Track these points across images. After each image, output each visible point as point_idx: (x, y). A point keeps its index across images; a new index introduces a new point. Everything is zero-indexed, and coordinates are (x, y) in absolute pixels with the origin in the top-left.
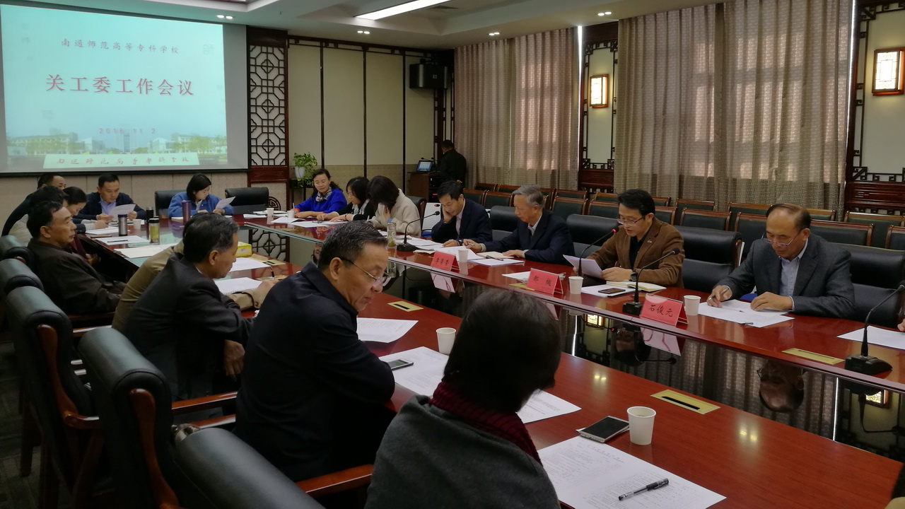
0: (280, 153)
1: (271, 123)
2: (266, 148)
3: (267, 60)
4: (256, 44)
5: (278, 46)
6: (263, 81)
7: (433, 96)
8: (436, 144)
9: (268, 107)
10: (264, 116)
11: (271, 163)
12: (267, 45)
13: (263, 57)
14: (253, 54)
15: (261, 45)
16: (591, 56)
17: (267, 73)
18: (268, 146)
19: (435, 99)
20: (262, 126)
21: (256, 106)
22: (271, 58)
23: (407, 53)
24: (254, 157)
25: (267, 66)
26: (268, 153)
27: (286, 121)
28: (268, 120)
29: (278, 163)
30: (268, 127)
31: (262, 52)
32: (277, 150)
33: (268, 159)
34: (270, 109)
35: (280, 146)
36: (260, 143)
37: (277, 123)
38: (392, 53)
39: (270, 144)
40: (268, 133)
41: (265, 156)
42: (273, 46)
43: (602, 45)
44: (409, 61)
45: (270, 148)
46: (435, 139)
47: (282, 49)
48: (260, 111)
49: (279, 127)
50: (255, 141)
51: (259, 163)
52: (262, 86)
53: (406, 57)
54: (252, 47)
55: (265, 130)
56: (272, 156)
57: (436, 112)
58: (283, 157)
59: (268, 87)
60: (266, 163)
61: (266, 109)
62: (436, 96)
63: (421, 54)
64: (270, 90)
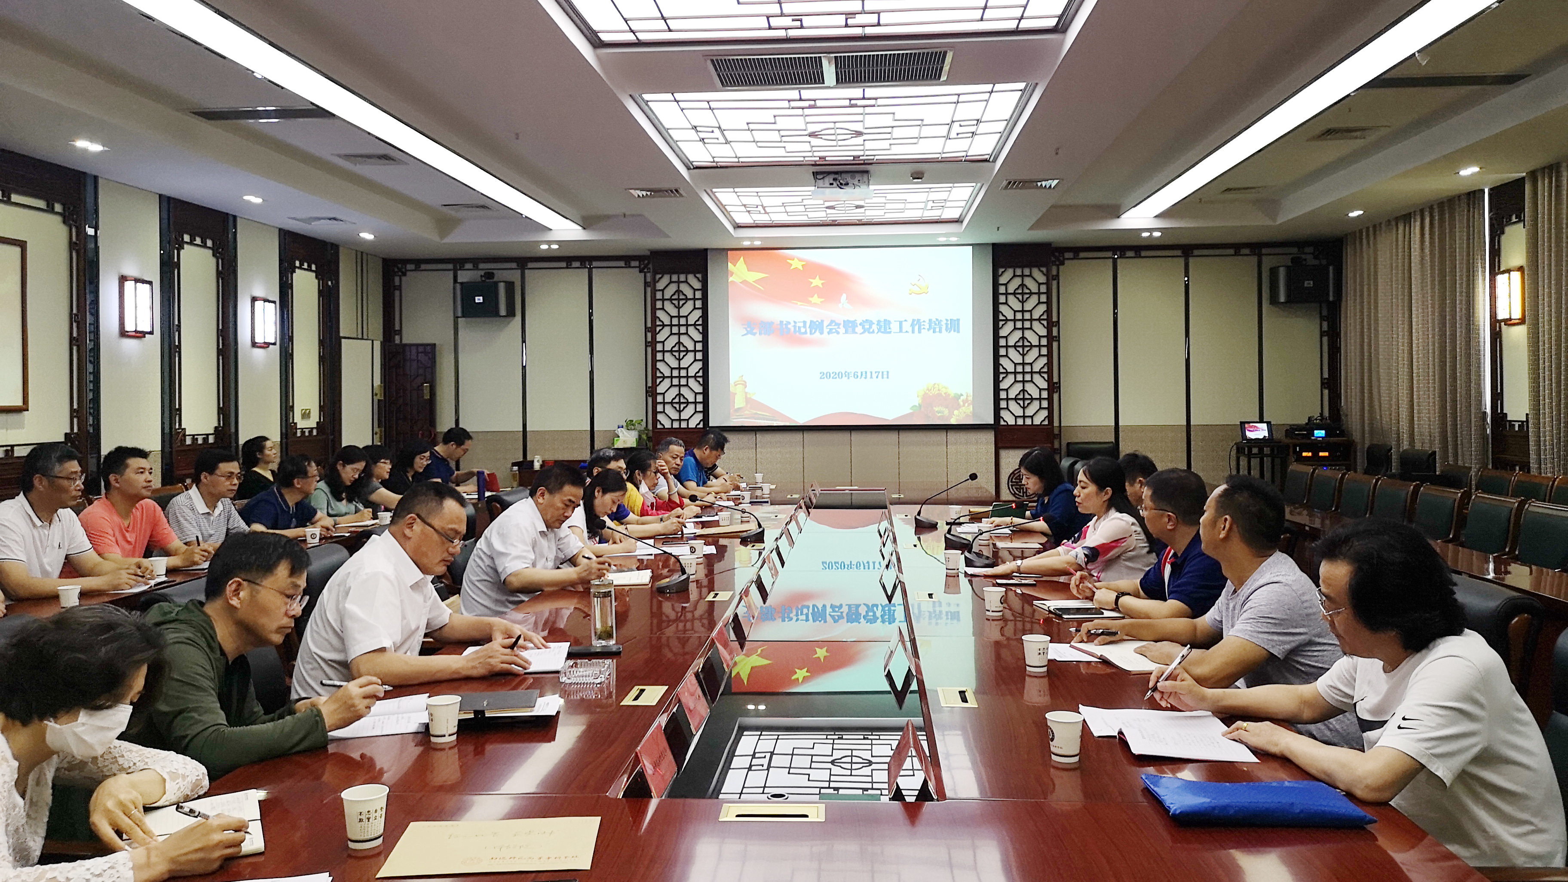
0: (1041, 408)
1: (1028, 369)
2: (1021, 402)
3: (1022, 285)
4: (1006, 267)
5: (1038, 266)
6: (1017, 314)
7: (1318, 316)
8: (1326, 392)
9: (1023, 346)
10: (1018, 359)
11: (1028, 422)
12: (1022, 267)
13: (1017, 282)
14: (1003, 280)
15: (1014, 267)
16: (1503, 238)
17: (1023, 302)
18: (1024, 399)
19: (1322, 318)
20: (1015, 373)
21: (1007, 347)
22: (1028, 282)
23: (1264, 251)
24: (1004, 414)
25: (1022, 293)
26: (1024, 408)
27: (1049, 364)
28: (1023, 364)
29: (1037, 421)
30: (1024, 373)
31: (1015, 276)
32: (1035, 405)
33: (1024, 417)
34: (1026, 349)
35: (1040, 399)
36: (1012, 395)
37: (1037, 368)
38: (1236, 254)
39: (1027, 396)
40: (1024, 382)
41: (1019, 412)
42: (1030, 266)
43: (1514, 219)
44: (1268, 262)
45: (1027, 402)
46: (1322, 384)
47: (1044, 269)
48: (1012, 353)
49: (1040, 373)
50: (1005, 393)
51: (1011, 421)
52: (1015, 320)
53: (1264, 258)
54: (1001, 270)
55: (1020, 377)
56: (1030, 412)
57: (1325, 339)
58: (1045, 413)
59: (1023, 321)
60: (1020, 422)
61: (1020, 350)
62: (1325, 313)
63: (1294, 250)
64: (1027, 324)
